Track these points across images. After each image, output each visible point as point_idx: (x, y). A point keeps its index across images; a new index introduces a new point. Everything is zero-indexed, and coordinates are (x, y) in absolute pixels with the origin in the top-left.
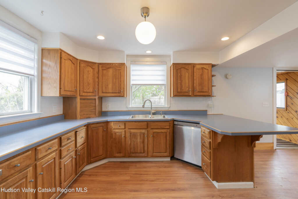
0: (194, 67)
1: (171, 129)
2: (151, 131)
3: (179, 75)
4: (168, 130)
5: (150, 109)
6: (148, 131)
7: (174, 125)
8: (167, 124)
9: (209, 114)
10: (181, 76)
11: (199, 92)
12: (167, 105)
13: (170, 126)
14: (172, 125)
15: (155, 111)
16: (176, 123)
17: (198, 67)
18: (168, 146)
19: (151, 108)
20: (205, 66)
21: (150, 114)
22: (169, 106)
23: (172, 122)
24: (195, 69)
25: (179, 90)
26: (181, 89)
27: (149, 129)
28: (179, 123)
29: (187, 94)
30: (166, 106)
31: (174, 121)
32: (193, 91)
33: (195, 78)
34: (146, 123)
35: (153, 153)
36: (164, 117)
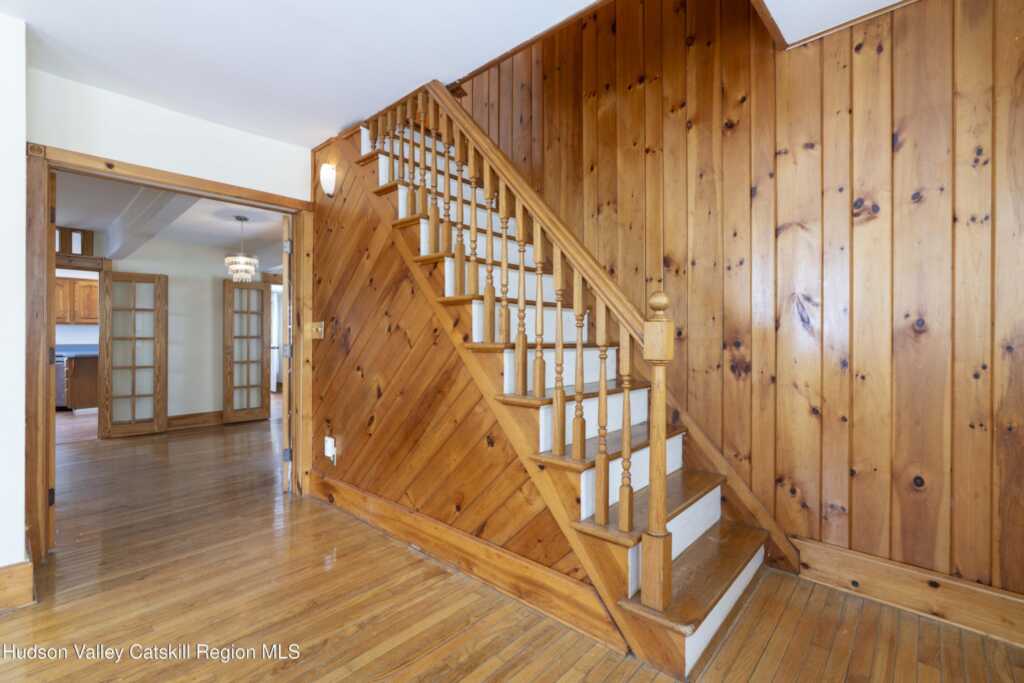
0: (74, 283)
17: (82, 283)
32: (73, 317)
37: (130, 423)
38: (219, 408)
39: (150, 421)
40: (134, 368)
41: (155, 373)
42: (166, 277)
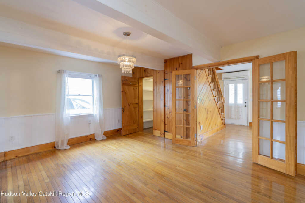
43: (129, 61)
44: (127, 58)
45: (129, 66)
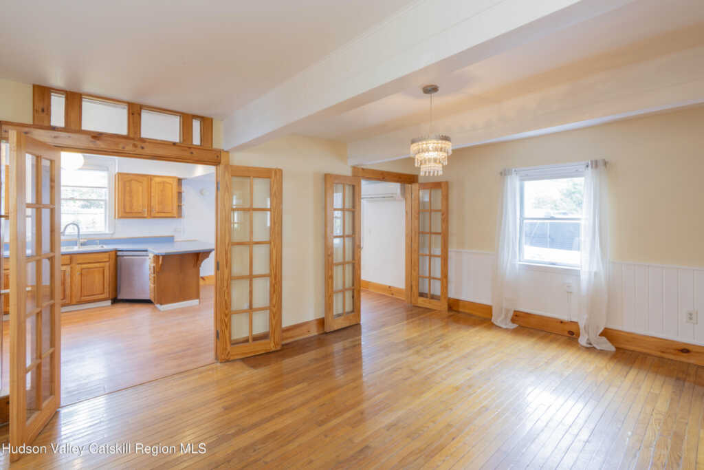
0: (151, 180)
1: (112, 262)
2: (78, 267)
3: (128, 188)
4: (107, 264)
5: (76, 237)
6: (71, 268)
7: (117, 256)
8: (107, 255)
9: (177, 241)
10: (131, 191)
11: (158, 212)
12: (109, 230)
13: (109, 258)
14: (114, 257)
15: (86, 240)
16: (119, 253)
17: (158, 180)
18: (106, 286)
19: (79, 235)
20: (168, 180)
21: (76, 245)
22: (111, 232)
23: (114, 253)
24: (153, 182)
25: (128, 210)
26: (131, 208)
27: (73, 265)
28: (125, 253)
29: (140, 215)
30: (107, 232)
31: (117, 251)
32: (150, 211)
33: (152, 194)
34: (68, 256)
35: (81, 296)
36: (102, 247)
37: (246, 341)
38: (321, 316)
39: (264, 337)
40: (251, 277)
41: (271, 282)
42: (281, 171)
43: (436, 150)
44: (431, 144)
45: (435, 160)
